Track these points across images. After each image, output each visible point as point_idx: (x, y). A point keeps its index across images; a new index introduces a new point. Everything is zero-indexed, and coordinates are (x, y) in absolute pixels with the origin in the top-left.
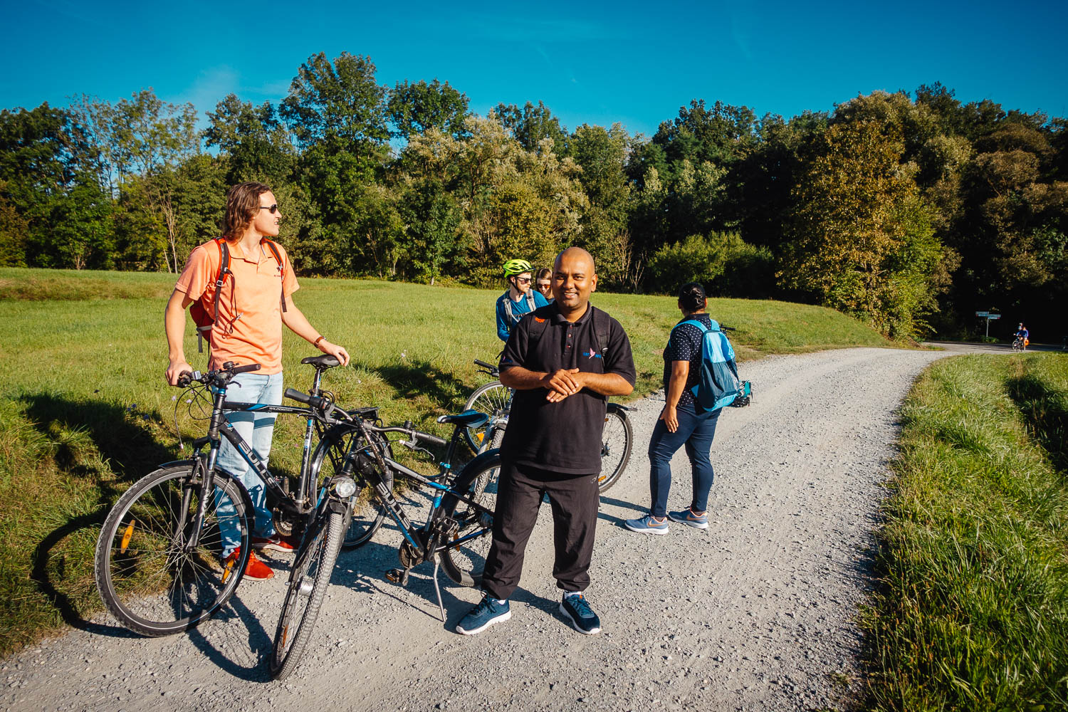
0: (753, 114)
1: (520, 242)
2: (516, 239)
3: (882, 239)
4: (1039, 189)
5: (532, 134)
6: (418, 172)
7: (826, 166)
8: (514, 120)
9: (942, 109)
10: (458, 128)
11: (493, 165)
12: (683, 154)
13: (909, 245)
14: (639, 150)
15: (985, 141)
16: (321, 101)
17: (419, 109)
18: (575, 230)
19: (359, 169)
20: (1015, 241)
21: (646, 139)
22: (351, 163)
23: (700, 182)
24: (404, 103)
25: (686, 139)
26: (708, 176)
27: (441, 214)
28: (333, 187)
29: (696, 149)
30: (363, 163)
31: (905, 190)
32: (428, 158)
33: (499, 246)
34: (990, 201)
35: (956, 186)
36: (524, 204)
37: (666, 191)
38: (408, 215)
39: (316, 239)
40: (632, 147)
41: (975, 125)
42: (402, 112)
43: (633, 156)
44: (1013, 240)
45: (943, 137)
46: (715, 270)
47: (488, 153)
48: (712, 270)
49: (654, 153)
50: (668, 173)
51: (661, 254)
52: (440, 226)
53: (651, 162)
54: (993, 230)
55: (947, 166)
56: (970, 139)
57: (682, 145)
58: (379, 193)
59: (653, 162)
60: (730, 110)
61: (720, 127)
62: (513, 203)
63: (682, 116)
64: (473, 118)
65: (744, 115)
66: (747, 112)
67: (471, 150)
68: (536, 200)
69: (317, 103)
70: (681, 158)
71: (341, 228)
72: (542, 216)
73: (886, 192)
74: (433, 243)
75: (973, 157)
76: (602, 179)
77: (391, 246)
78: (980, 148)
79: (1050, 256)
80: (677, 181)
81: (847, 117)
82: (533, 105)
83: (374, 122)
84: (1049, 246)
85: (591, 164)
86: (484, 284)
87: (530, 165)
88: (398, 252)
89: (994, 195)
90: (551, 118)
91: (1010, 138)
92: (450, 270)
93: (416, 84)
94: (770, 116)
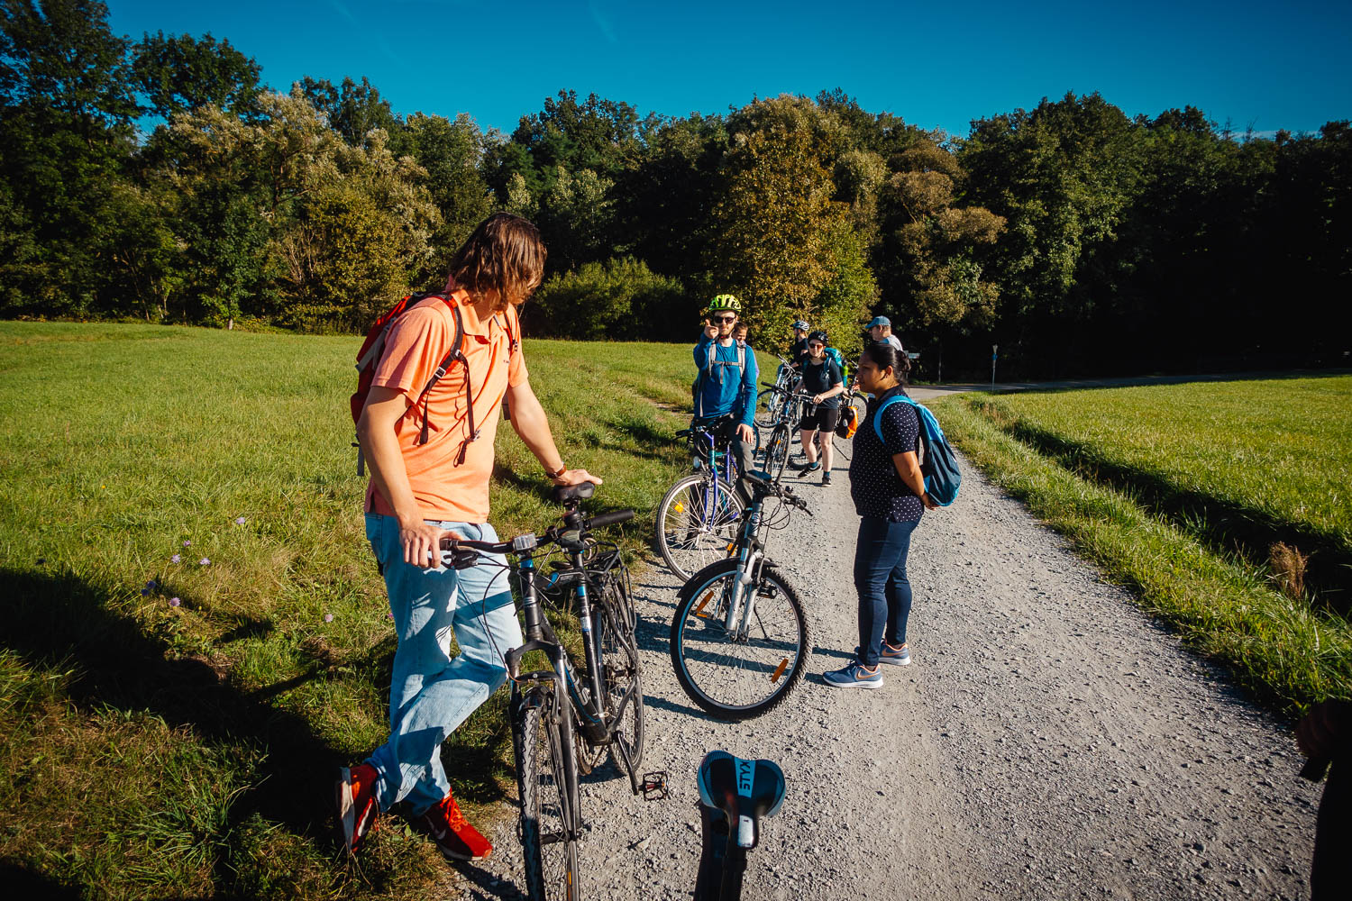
0: (636, 112)
1: (356, 269)
2: (350, 264)
3: (816, 269)
4: (955, 215)
5: (356, 122)
6: (191, 168)
7: (751, 182)
8: (328, 102)
9: (852, 120)
10: (247, 106)
11: (303, 162)
12: (554, 159)
13: (841, 277)
14: (494, 151)
15: (898, 159)
16: (17, 53)
17: (184, 76)
18: (423, 254)
19: (92, 159)
20: (932, 271)
21: (504, 138)
22: (79, 148)
23: (579, 195)
24: (160, 65)
25: (557, 139)
26: (589, 188)
27: (240, 229)
28: (51, 184)
29: (570, 153)
30: (101, 151)
31: (839, 214)
32: (206, 148)
33: (326, 275)
34: (906, 226)
35: (872, 209)
36: (359, 218)
37: (537, 205)
38: (188, 229)
39: (27, 262)
40: (485, 147)
41: (885, 140)
42: (159, 79)
43: (489, 159)
44: (930, 271)
45: (857, 152)
46: (622, 306)
47: (295, 144)
48: (615, 306)
49: (518, 156)
50: (537, 182)
51: (552, 286)
52: (238, 246)
53: (514, 167)
54: (910, 260)
55: (863, 186)
56: (884, 156)
57: (553, 147)
58: (132, 195)
59: (517, 167)
60: (607, 106)
61: (596, 126)
62: (343, 216)
63: (548, 109)
64: (269, 95)
65: (625, 113)
66: (628, 109)
67: (272, 139)
68: (373, 213)
69: (12, 55)
70: (552, 163)
71: (76, 247)
72: (385, 235)
73: (820, 215)
74: (231, 269)
75: (888, 177)
76: (456, 188)
77: (159, 274)
78: (894, 166)
79: (966, 288)
80: (550, 192)
81: (754, 123)
82: (354, 81)
83: (113, 90)
84: (964, 277)
85: (438, 166)
86: (309, 327)
87: (357, 164)
88: (170, 284)
89: (909, 221)
90: (380, 102)
91: (923, 158)
92: (256, 306)
93: (178, 38)
94: (656, 116)
